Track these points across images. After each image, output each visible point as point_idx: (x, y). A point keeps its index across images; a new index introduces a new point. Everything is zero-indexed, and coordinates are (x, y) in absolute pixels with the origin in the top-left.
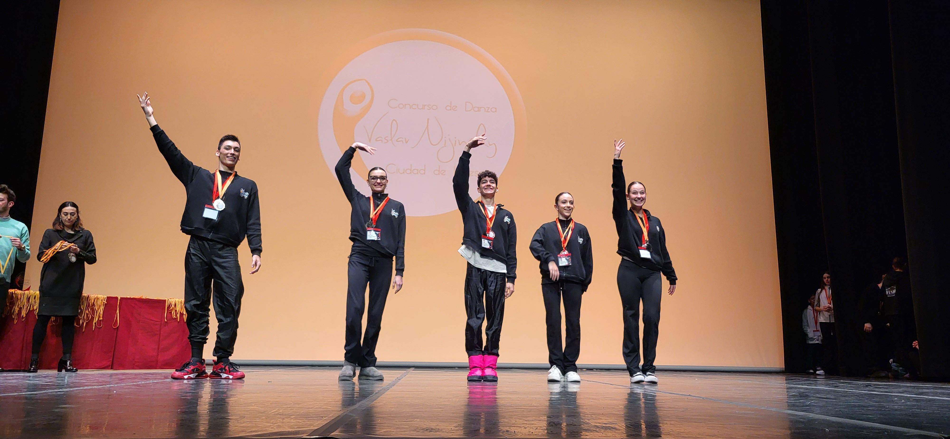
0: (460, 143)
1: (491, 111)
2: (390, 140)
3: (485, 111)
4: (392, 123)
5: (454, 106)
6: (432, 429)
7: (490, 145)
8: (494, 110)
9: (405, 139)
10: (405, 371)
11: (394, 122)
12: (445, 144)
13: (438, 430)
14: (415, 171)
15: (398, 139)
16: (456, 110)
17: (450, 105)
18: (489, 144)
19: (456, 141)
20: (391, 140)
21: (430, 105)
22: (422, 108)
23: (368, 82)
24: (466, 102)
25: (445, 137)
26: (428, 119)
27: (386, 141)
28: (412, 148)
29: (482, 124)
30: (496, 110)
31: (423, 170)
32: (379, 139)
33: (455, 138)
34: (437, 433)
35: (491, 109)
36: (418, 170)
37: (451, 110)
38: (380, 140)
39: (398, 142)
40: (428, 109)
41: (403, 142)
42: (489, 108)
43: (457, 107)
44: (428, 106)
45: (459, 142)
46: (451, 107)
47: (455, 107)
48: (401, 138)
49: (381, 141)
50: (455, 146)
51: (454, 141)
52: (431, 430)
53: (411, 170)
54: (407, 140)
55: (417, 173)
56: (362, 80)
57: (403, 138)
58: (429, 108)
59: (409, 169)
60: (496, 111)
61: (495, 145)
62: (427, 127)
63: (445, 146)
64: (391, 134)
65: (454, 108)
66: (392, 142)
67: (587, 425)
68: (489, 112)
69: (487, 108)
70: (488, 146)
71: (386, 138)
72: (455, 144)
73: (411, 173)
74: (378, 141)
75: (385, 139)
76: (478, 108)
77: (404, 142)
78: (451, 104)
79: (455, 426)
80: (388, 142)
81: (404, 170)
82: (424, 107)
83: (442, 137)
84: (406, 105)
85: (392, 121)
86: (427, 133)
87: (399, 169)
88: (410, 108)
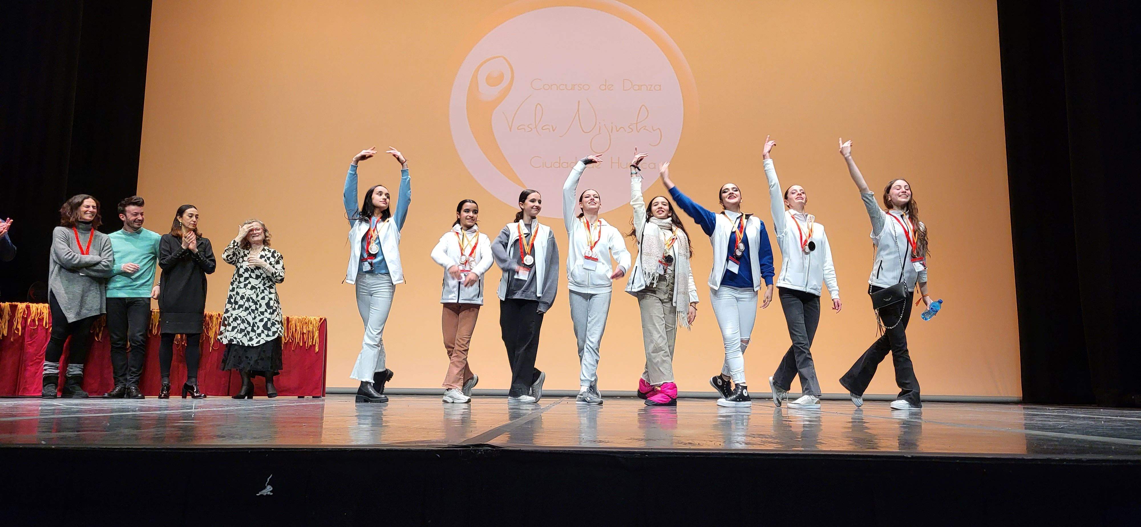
0: (618, 129)
1: (655, 89)
2: (534, 128)
3: (647, 90)
4: (536, 108)
7: (654, 130)
8: (657, 88)
9: (552, 126)
10: (559, 400)
11: (539, 106)
12: (599, 132)
13: (608, 442)
14: (565, 165)
15: (545, 126)
16: (612, 90)
17: (605, 84)
18: (652, 128)
19: (612, 128)
20: (536, 127)
21: (581, 85)
22: (572, 89)
23: (507, 61)
24: (624, 80)
25: (600, 123)
26: (579, 102)
27: (530, 129)
28: (561, 137)
29: (643, 105)
32: (521, 127)
33: (612, 123)
35: (654, 87)
36: (567, 163)
37: (605, 89)
39: (544, 130)
40: (578, 90)
41: (549, 130)
42: (652, 85)
43: (612, 85)
44: (578, 85)
45: (616, 128)
46: (606, 86)
47: (610, 86)
49: (523, 130)
50: (612, 132)
51: (611, 127)
52: (600, 441)
53: (559, 163)
54: (554, 129)
55: (567, 167)
56: (500, 57)
57: (549, 126)
58: (580, 89)
59: (557, 162)
60: (660, 89)
61: (660, 131)
62: (578, 110)
63: (600, 134)
64: (535, 122)
65: (609, 88)
66: (536, 129)
69: (650, 86)
70: (651, 132)
71: (529, 126)
72: (612, 130)
73: (559, 167)
74: (520, 129)
76: (639, 86)
77: (551, 129)
78: (606, 82)
80: (532, 130)
81: (551, 163)
82: (574, 87)
83: (596, 123)
84: (552, 85)
85: (536, 106)
86: (578, 119)
87: (545, 162)
88: (557, 89)
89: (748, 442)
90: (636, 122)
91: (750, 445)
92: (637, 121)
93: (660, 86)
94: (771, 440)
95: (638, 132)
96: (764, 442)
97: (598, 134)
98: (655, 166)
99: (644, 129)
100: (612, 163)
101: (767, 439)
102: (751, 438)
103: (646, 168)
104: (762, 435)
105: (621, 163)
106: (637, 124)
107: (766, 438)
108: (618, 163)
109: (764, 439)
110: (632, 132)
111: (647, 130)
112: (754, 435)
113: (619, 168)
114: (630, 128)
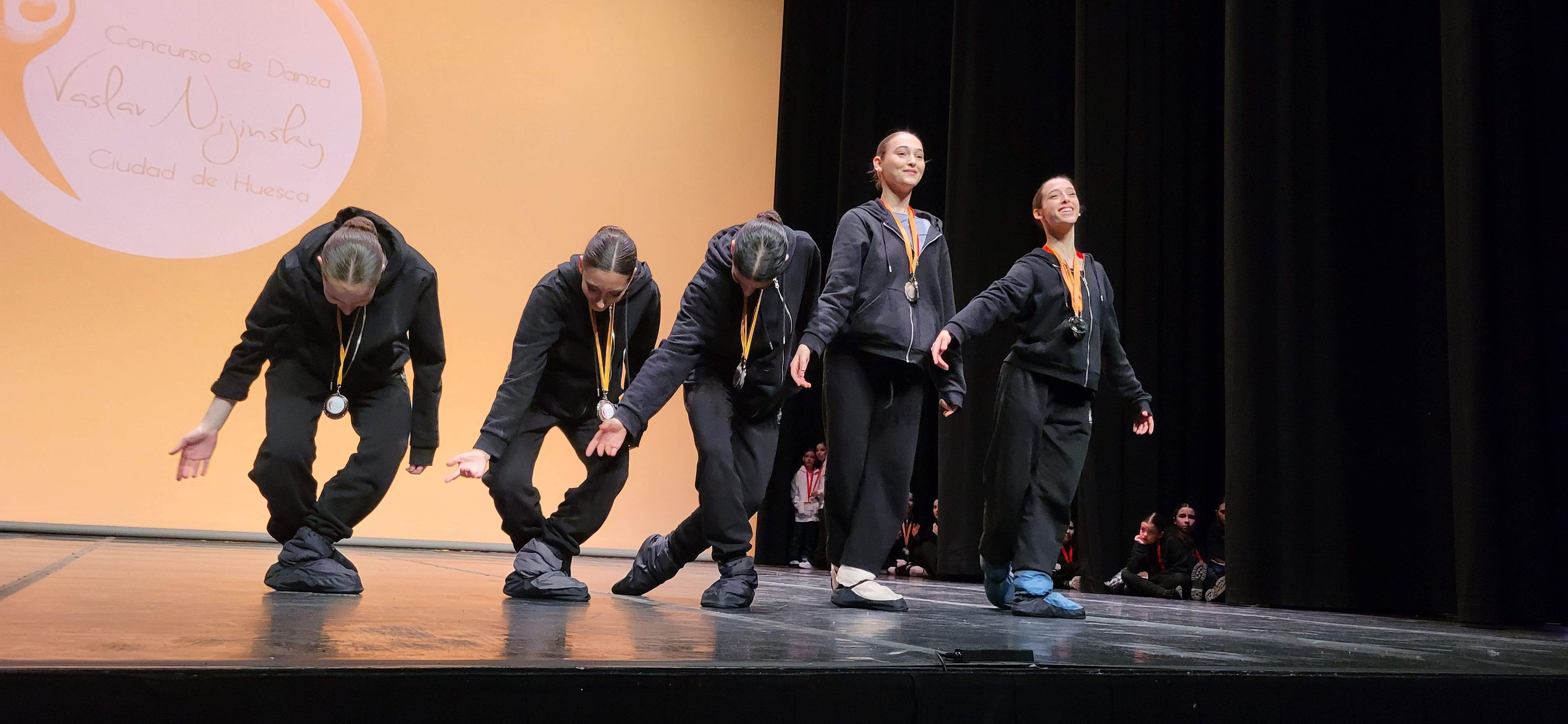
0: (252, 133)
1: (320, 84)
2: (103, 104)
3: (307, 84)
4: (110, 72)
5: (244, 63)
6: (125, 645)
7: (312, 145)
8: (325, 83)
9: (137, 106)
10: (92, 543)
11: (116, 70)
12: (221, 130)
13: (138, 647)
14: (154, 172)
15: (122, 104)
17: (238, 59)
18: (310, 142)
20: (107, 103)
21: (197, 52)
24: (271, 60)
25: (222, 117)
26: (190, 78)
27: (95, 105)
28: (151, 126)
29: (298, 105)
30: (329, 84)
31: (169, 170)
32: (78, 98)
33: (243, 121)
34: (134, 652)
35: (320, 81)
36: (158, 170)
37: (238, 68)
38: (80, 101)
39: (121, 109)
40: (191, 59)
41: (131, 110)
42: (316, 78)
43: (251, 64)
44: (192, 54)
45: (250, 132)
46: (239, 62)
47: (248, 65)
48: (125, 103)
49: (82, 103)
50: (241, 136)
51: (241, 128)
52: (123, 647)
53: (144, 168)
54: (140, 111)
55: (158, 176)
57: (132, 105)
58: (194, 58)
59: (140, 166)
60: (328, 86)
61: (322, 148)
62: (187, 91)
63: (220, 134)
64: (107, 93)
65: (245, 66)
66: (107, 106)
67: (425, 639)
68: (315, 85)
69: (313, 78)
70: (308, 147)
71: (96, 99)
72: (243, 132)
73: (143, 173)
74: (74, 100)
75: (92, 99)
76: (294, 75)
77: (134, 112)
79: (174, 640)
80: (98, 105)
81: (129, 164)
82: (183, 55)
83: (216, 116)
84: (144, 42)
85: (112, 69)
86: (185, 104)
87: (118, 162)
88: (153, 50)
89: (370, 643)
90: (283, 127)
91: (370, 652)
92: (286, 125)
93: (329, 82)
94: (406, 639)
95: (286, 143)
96: (393, 644)
97: (217, 135)
98: (307, 198)
99: (296, 140)
100: (236, 182)
101: (400, 638)
102: (377, 636)
103: (293, 199)
104: (397, 628)
105: (251, 185)
106: (285, 130)
107: (401, 634)
108: (248, 184)
109: (395, 638)
110: (276, 141)
111: (299, 142)
112: (385, 628)
113: (247, 191)
114: (273, 135)
